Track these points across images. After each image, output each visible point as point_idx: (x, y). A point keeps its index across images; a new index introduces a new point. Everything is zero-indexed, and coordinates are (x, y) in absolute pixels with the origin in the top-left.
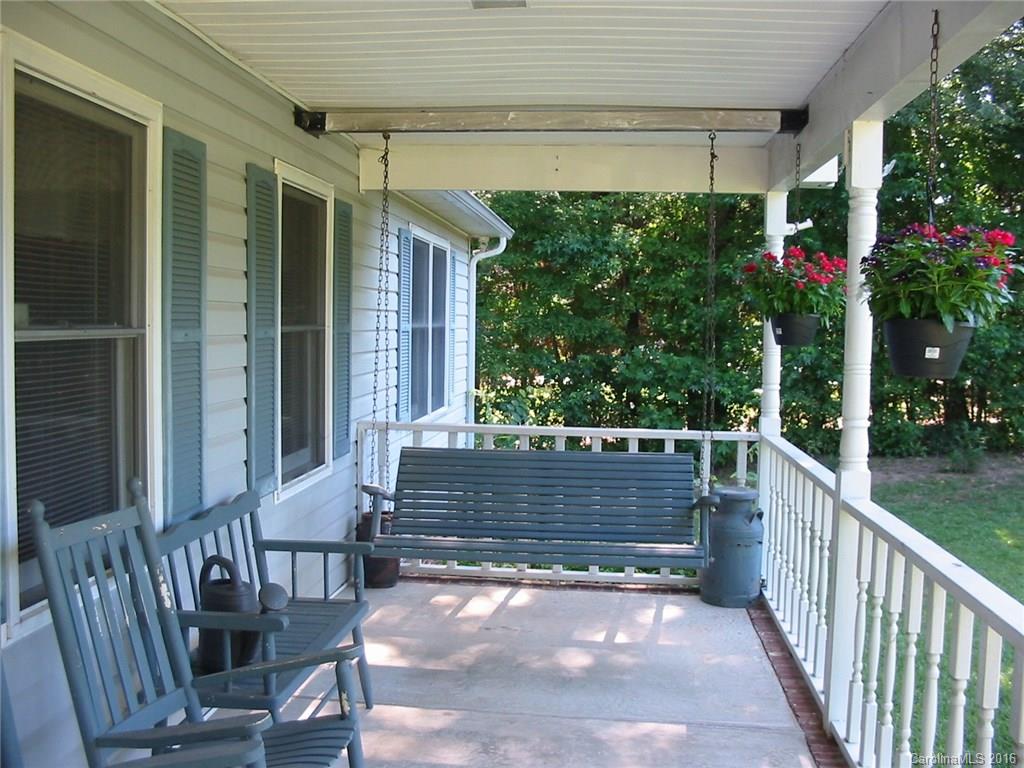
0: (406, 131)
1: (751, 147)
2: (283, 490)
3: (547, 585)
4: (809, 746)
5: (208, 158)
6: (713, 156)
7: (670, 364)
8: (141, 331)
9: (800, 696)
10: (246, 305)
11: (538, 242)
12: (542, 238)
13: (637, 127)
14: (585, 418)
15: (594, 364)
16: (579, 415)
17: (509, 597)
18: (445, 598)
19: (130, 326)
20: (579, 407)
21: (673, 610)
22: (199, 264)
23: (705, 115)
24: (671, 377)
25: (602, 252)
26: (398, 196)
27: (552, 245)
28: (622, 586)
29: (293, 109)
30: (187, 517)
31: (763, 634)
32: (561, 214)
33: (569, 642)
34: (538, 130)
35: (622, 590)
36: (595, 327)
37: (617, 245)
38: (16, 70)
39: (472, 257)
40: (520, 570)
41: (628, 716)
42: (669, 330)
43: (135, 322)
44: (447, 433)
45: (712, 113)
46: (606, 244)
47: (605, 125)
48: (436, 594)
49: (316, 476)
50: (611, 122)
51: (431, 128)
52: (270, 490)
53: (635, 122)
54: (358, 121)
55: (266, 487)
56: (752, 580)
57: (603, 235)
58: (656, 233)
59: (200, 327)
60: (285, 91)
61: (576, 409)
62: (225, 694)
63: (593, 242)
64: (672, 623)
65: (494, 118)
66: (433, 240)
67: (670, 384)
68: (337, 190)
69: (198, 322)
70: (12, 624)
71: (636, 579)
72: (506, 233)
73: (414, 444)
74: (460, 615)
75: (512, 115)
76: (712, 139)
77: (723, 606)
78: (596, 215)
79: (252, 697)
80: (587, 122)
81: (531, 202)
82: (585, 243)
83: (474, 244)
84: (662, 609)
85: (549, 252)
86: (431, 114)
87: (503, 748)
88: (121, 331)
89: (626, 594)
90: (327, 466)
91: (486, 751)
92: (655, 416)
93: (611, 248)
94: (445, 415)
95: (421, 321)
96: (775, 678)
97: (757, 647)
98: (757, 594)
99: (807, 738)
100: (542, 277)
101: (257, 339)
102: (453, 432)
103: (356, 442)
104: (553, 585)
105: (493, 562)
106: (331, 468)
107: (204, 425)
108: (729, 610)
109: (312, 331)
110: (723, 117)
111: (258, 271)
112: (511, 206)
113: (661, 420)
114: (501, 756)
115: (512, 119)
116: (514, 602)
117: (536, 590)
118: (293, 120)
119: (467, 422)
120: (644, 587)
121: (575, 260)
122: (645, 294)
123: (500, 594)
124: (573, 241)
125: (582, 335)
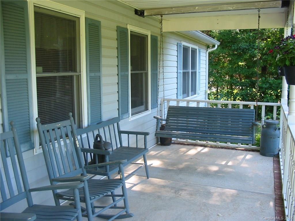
0: (167, 14)
1: (279, 13)
2: (132, 117)
3: (215, 147)
4: (275, 200)
5: (101, 25)
6: (259, 17)
7: (273, 82)
8: (80, 73)
9: (279, 185)
10: (117, 65)
11: (233, 46)
12: (234, 45)
13: (235, 9)
14: (247, 99)
15: (250, 82)
16: (245, 97)
17: (202, 150)
18: (183, 149)
19: (77, 72)
20: (245, 95)
21: (249, 156)
22: (99, 54)
23: (256, 4)
24: (274, 86)
25: (253, 48)
26: (176, 33)
27: (237, 46)
28: (237, 148)
29: (134, 10)
30: (96, 123)
31: (275, 165)
32: (239, 37)
33: (214, 164)
34: (205, 12)
35: (237, 149)
36: (250, 71)
37: (257, 46)
38: (34, 6)
39: (207, 50)
40: (207, 142)
41: (222, 186)
42: (274, 72)
43: (78, 71)
44: (196, 102)
45: (258, 3)
46: (254, 46)
47: (225, 9)
48: (181, 148)
49: (144, 114)
50: (227, 8)
51: (174, 13)
52: (127, 117)
53: (234, 8)
54: (153, 12)
55: (125, 116)
56: (275, 148)
57: (253, 43)
58: (270, 42)
59: (100, 72)
60: (130, 5)
61: (244, 96)
62: (96, 171)
63: (250, 45)
64: (247, 160)
65: (192, 9)
66: (191, 46)
67: (274, 88)
68: (151, 32)
69: (99, 70)
70: (37, 149)
71: (241, 146)
72: (217, 43)
73: (187, 105)
74: (185, 154)
75: (197, 8)
76: (259, 11)
77: (266, 156)
78: (251, 37)
79: (102, 172)
80: (219, 8)
81: (231, 34)
82: (247, 46)
83: (208, 47)
84: (246, 156)
85: (236, 48)
86: (174, 9)
87: (181, 192)
88: (75, 73)
89: (237, 151)
90: (149, 111)
91: (175, 193)
92: (268, 98)
93: (255, 47)
94: (197, 97)
95: (188, 70)
96: (273, 178)
97: (271, 169)
98: (277, 153)
99: (275, 198)
100: (234, 56)
101: (121, 75)
102: (198, 102)
103: (161, 104)
104: (216, 147)
105: (209, 141)
106: (151, 111)
107: (102, 99)
108: (268, 157)
109: (145, 73)
110: (262, 4)
111: (121, 56)
112: (224, 35)
113: (271, 99)
114: (179, 194)
115: (197, 9)
116: (203, 151)
117: (211, 148)
118: (134, 13)
119: (205, 99)
120: (244, 149)
121: (244, 51)
122: (267, 61)
123: (199, 149)
124: (243, 45)
125: (246, 73)
